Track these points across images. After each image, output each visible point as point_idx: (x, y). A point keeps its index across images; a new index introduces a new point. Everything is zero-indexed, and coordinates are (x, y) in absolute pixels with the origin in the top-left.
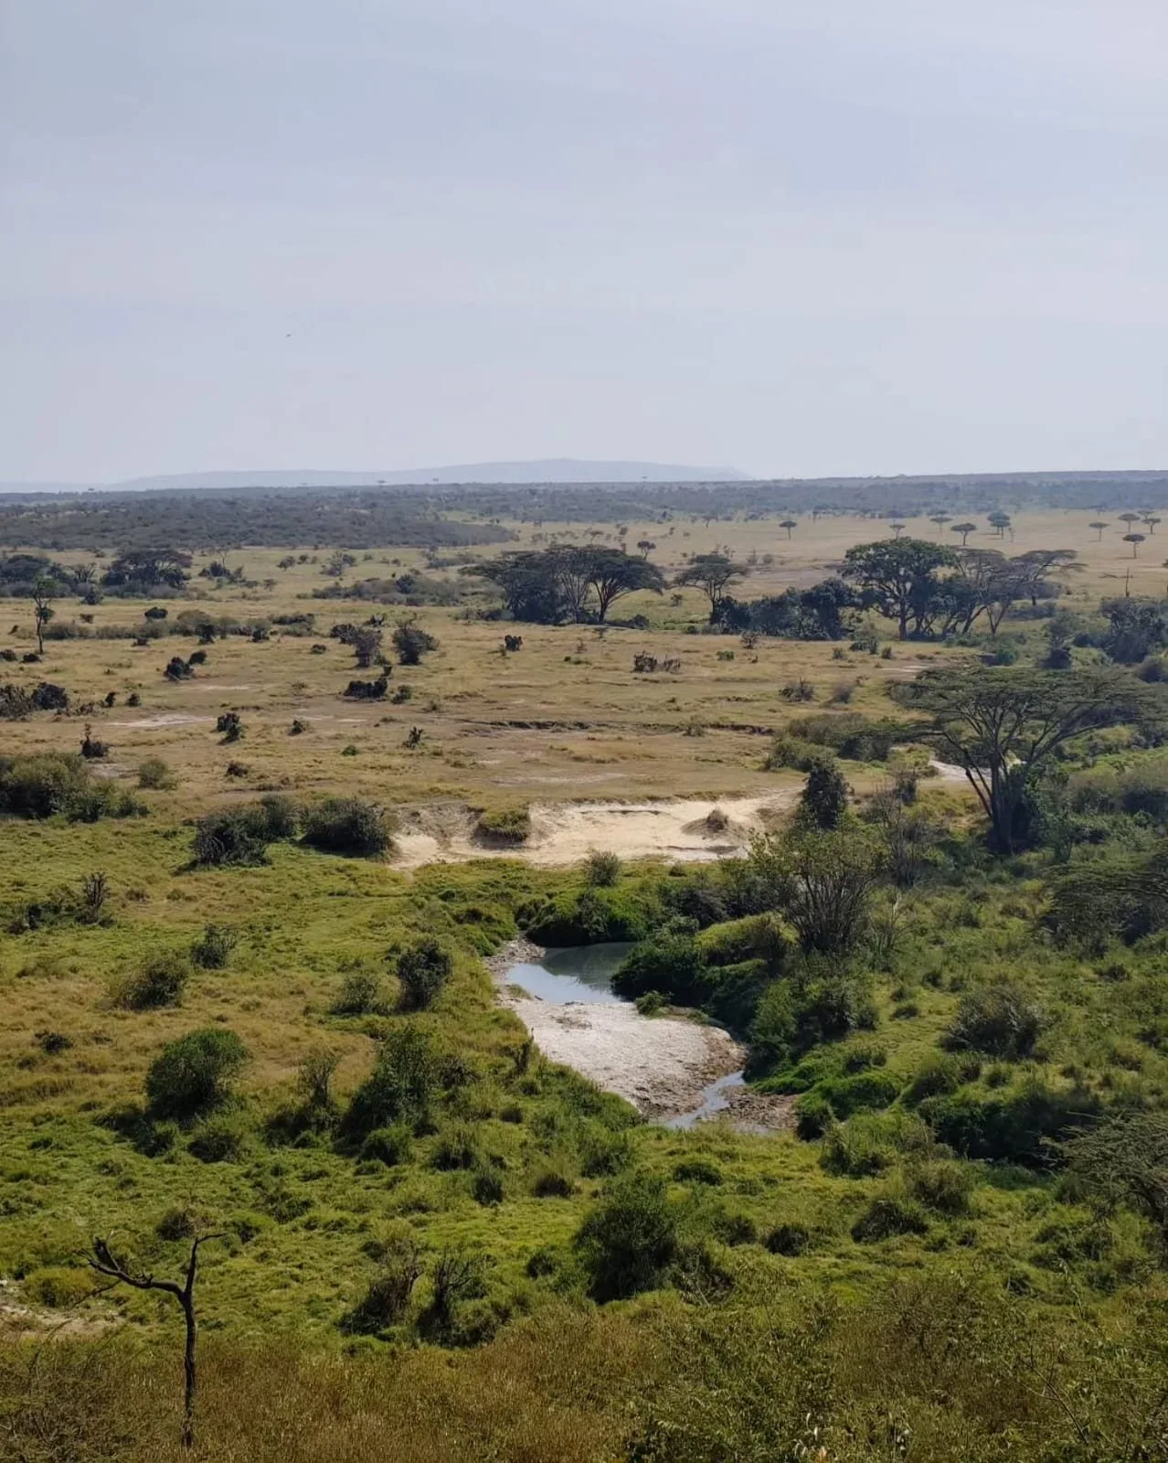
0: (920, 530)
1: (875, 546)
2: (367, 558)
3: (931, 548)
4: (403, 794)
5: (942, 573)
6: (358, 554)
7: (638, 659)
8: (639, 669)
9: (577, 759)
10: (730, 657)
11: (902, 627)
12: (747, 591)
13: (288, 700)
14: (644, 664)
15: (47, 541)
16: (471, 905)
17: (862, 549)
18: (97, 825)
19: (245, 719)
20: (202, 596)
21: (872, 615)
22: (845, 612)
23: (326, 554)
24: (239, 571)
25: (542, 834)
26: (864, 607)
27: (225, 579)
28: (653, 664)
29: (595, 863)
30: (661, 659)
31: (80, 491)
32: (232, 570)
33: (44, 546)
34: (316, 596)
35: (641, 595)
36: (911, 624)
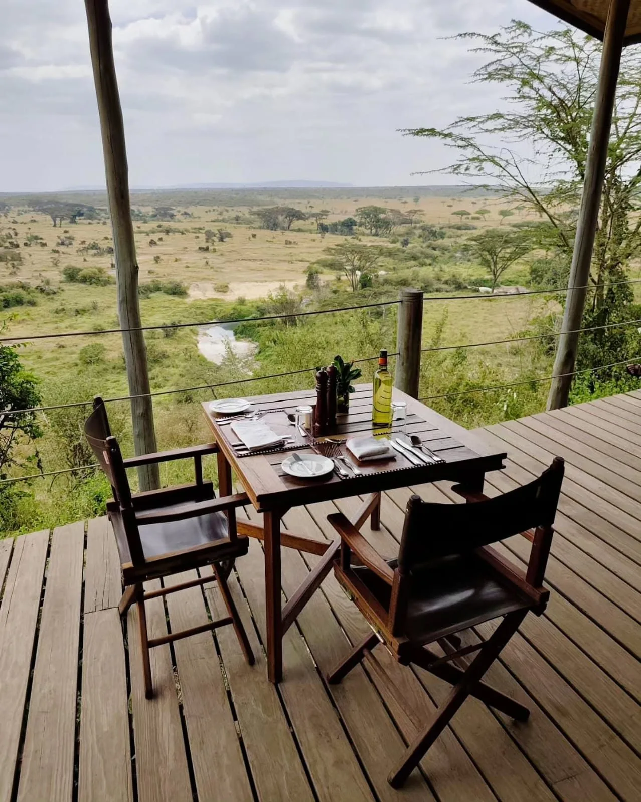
0: (379, 203)
1: (364, 208)
2: (233, 210)
3: (380, 208)
4: (195, 279)
5: (382, 216)
6: (229, 209)
7: (286, 241)
8: (286, 243)
9: (252, 270)
10: (314, 240)
11: (371, 232)
12: (328, 221)
13: (182, 252)
14: (288, 242)
15: (140, 204)
16: (202, 311)
17: (359, 208)
18: (105, 287)
19: (162, 257)
20: (179, 221)
21: (362, 229)
22: (354, 227)
23: (220, 209)
24: (192, 214)
25: (232, 291)
26: (360, 226)
27: (188, 216)
28: (290, 243)
29: (239, 299)
30: (293, 241)
31: (155, 189)
32: (190, 213)
33: (139, 205)
34: (212, 221)
35: (301, 222)
36: (374, 231)
